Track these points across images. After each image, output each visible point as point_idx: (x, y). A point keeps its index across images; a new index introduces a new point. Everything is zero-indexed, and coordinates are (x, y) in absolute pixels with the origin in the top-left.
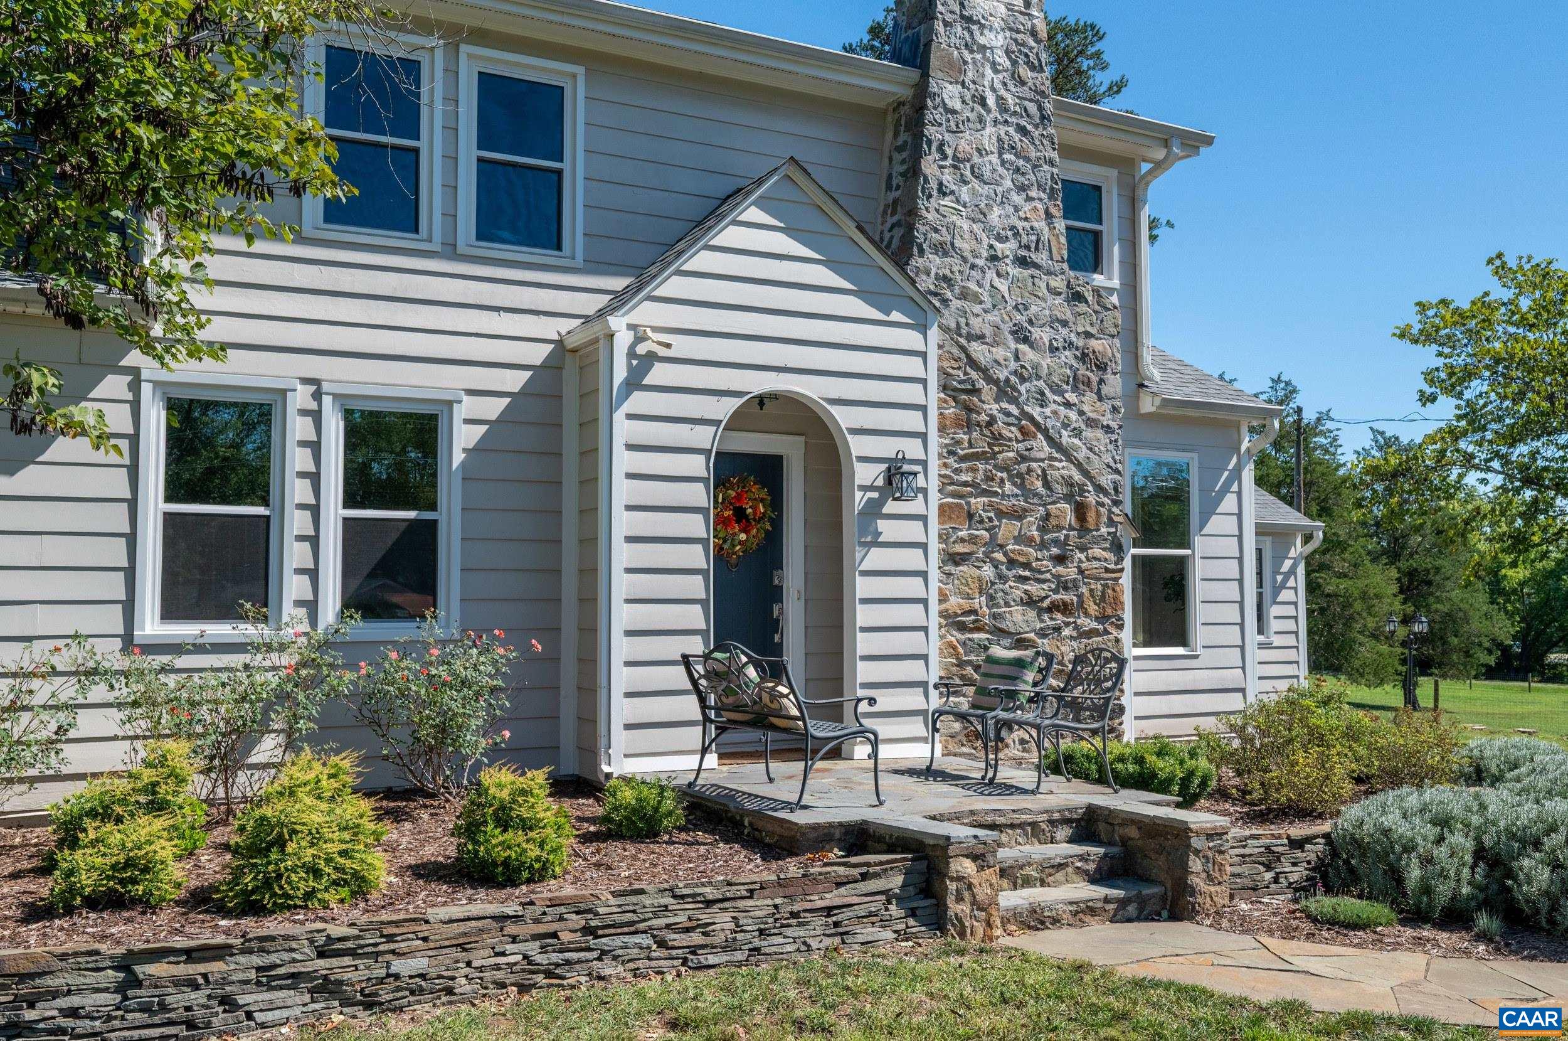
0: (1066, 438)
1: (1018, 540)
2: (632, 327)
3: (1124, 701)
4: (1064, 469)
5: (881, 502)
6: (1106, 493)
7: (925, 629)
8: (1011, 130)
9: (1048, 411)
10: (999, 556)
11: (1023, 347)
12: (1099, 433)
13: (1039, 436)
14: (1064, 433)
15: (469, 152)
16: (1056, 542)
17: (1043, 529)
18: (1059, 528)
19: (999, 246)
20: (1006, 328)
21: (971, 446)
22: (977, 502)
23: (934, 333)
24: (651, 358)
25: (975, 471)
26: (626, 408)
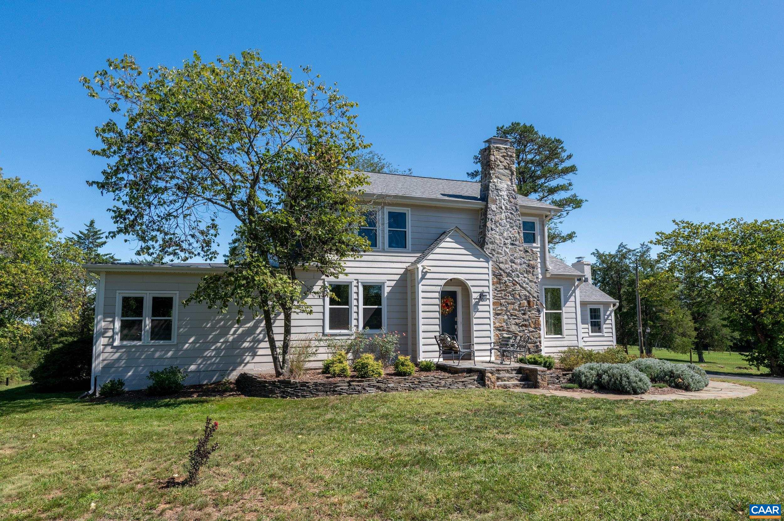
0: (524, 285)
1: (513, 309)
2: (422, 266)
3: (542, 348)
4: (524, 292)
5: (479, 302)
6: (535, 298)
7: (490, 331)
8: (509, 214)
9: (520, 279)
10: (508, 313)
11: (513, 264)
12: (533, 284)
13: (518, 285)
15: (387, 229)
16: (523, 310)
17: (519, 307)
18: (523, 307)
19: (506, 241)
20: (508, 260)
21: (500, 288)
22: (503, 301)
23: (491, 263)
24: (427, 272)
25: (502, 294)
26: (421, 283)
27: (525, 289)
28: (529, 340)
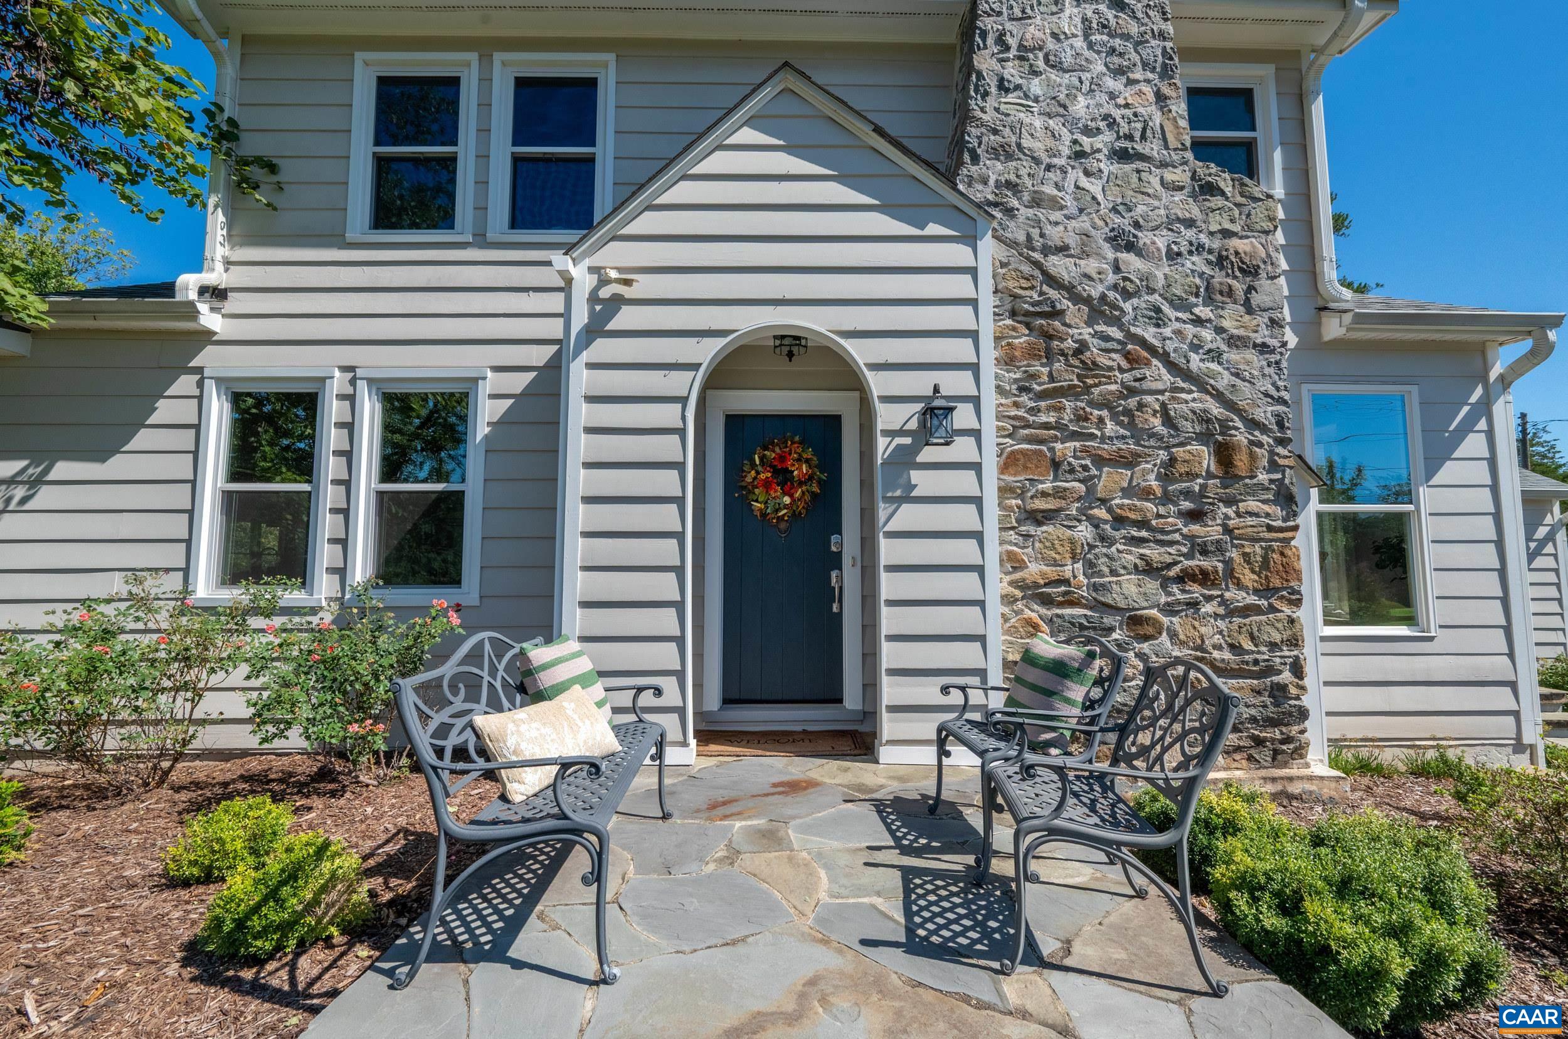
0: (1196, 362)
1: (1127, 492)
3: (1306, 701)
4: (1195, 401)
5: (914, 449)
6: (1264, 429)
7: (981, 604)
9: (1167, 332)
10: (1101, 513)
11: (1124, 256)
12: (1251, 355)
13: (1155, 362)
14: (1194, 358)
15: (502, 149)
16: (1187, 494)
17: (1165, 478)
18: (1191, 476)
19: (1086, 141)
20: (1099, 236)
21: (1052, 379)
22: (1065, 449)
23: (988, 246)
24: (618, 301)
25: (1060, 409)
26: (585, 356)
27: (1199, 382)
28: (1227, 655)
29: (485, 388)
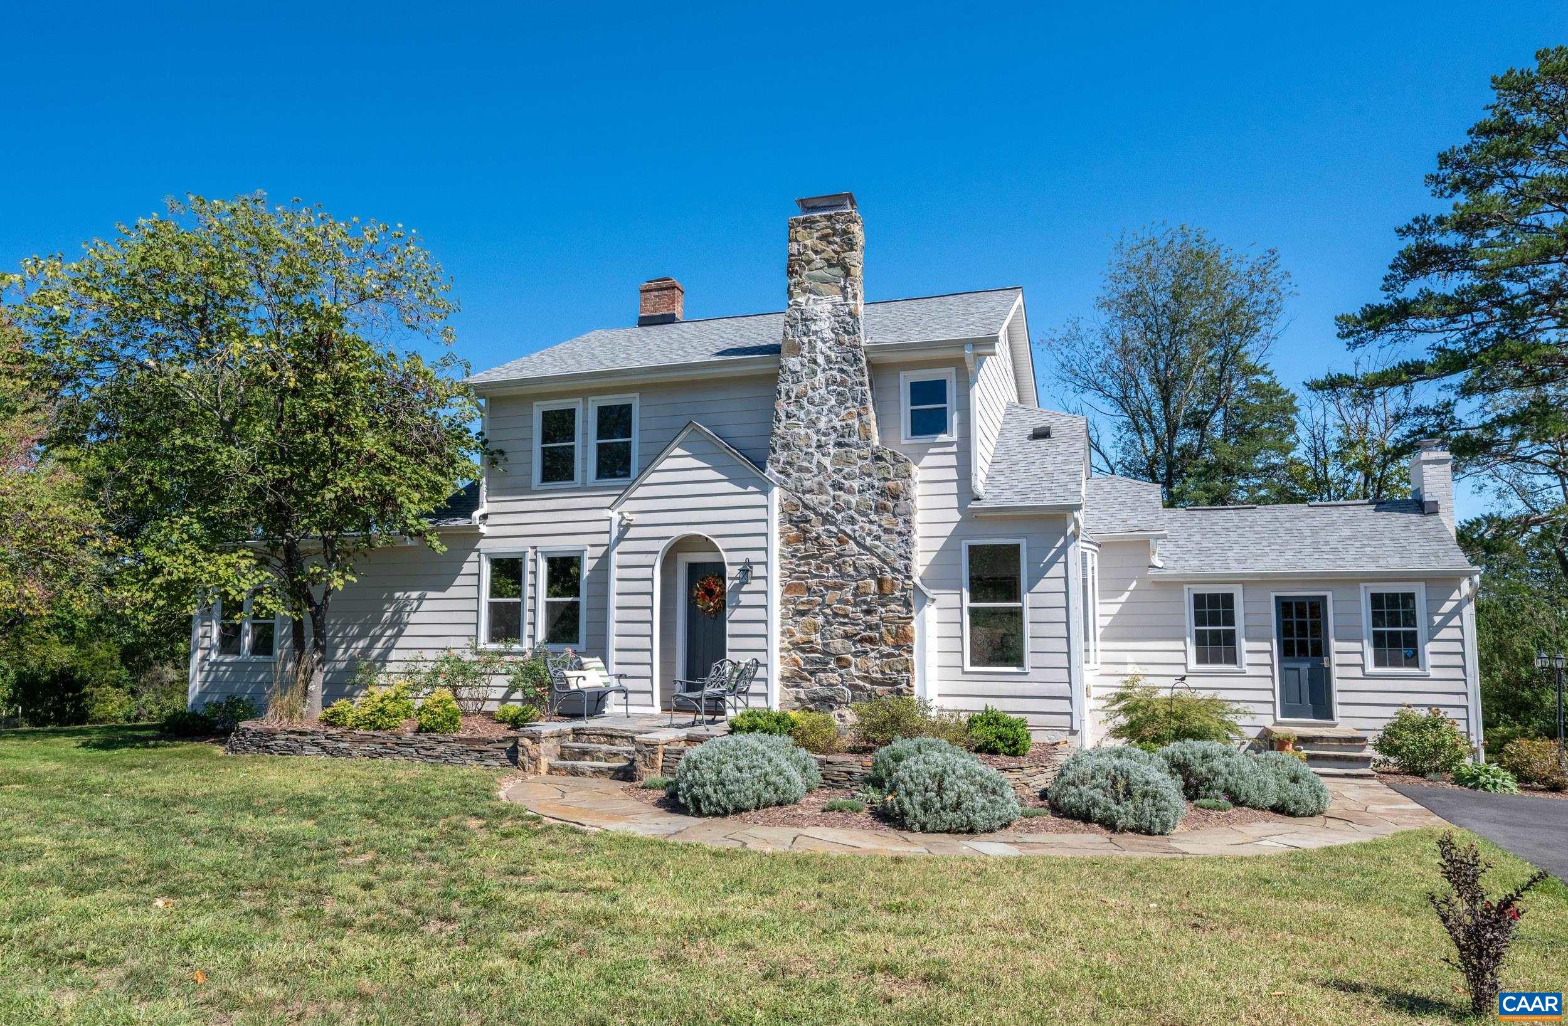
0: (869, 541)
1: (839, 601)
2: (620, 513)
4: (867, 559)
5: (740, 585)
6: (899, 572)
8: (835, 372)
9: (857, 527)
10: (828, 611)
11: (838, 493)
12: (895, 536)
13: (851, 542)
14: (868, 539)
15: (593, 442)
16: (865, 602)
17: (855, 595)
18: (866, 594)
19: (824, 439)
20: (827, 484)
21: (806, 551)
22: (814, 583)
23: (777, 494)
24: (629, 526)
25: (809, 564)
26: (617, 549)
27: (870, 550)
28: (879, 675)
29: (587, 555)
